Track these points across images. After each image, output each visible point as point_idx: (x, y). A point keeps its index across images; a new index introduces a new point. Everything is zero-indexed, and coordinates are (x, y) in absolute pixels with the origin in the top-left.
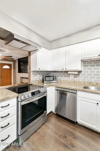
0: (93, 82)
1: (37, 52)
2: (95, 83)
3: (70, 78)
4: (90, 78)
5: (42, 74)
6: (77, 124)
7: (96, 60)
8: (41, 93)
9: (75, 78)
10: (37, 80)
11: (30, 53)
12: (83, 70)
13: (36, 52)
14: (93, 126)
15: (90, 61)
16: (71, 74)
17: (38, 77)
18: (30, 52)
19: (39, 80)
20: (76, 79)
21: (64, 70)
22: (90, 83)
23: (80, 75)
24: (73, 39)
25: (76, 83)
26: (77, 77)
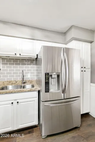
0: (12, 80)
2: (14, 82)
4: (10, 76)
12: (1, 68)
15: (9, 59)
22: (10, 82)
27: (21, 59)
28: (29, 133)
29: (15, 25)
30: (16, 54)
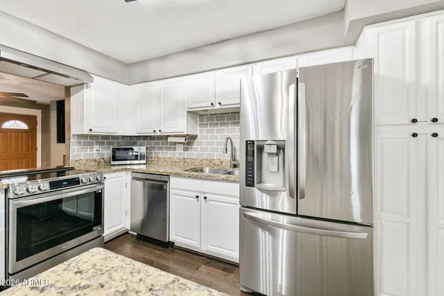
0: (215, 158)
1: (85, 89)
2: (218, 161)
3: (177, 151)
4: (211, 149)
5: (109, 144)
6: (173, 247)
7: (221, 114)
8: (81, 184)
9: (186, 152)
10: (92, 158)
11: (68, 89)
12: (198, 134)
13: (82, 89)
14: (191, 241)
15: (210, 115)
16: (179, 143)
17: (95, 152)
18: (70, 87)
19: (98, 158)
20: (186, 154)
21: (158, 133)
22: (211, 161)
23: (195, 146)
24: (171, 65)
25: (186, 164)
26: (188, 150)
27: (219, 112)
28: (224, 270)
29: (214, 46)
30: (212, 104)
